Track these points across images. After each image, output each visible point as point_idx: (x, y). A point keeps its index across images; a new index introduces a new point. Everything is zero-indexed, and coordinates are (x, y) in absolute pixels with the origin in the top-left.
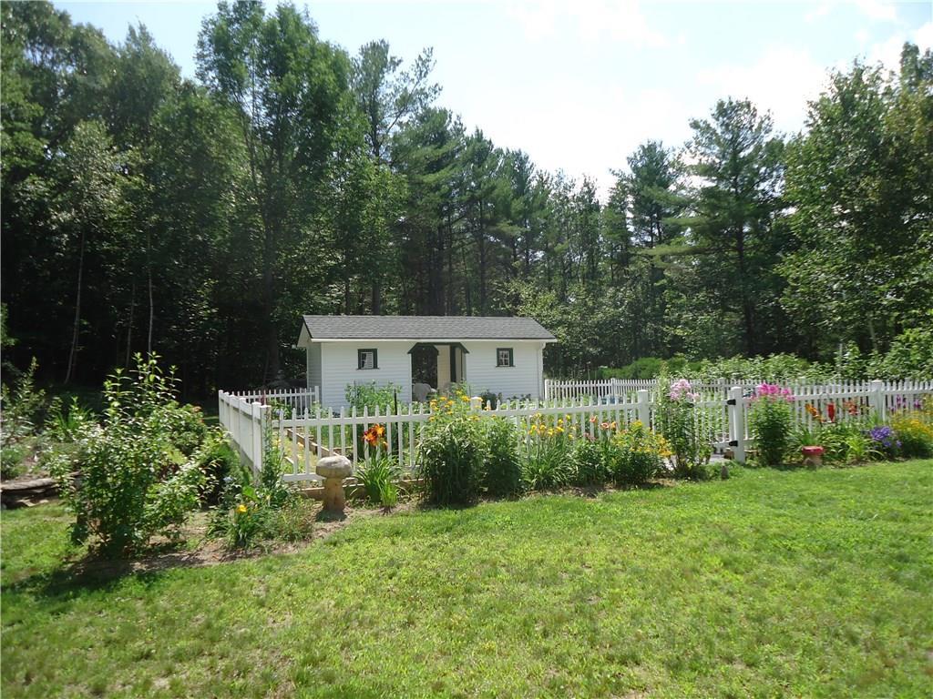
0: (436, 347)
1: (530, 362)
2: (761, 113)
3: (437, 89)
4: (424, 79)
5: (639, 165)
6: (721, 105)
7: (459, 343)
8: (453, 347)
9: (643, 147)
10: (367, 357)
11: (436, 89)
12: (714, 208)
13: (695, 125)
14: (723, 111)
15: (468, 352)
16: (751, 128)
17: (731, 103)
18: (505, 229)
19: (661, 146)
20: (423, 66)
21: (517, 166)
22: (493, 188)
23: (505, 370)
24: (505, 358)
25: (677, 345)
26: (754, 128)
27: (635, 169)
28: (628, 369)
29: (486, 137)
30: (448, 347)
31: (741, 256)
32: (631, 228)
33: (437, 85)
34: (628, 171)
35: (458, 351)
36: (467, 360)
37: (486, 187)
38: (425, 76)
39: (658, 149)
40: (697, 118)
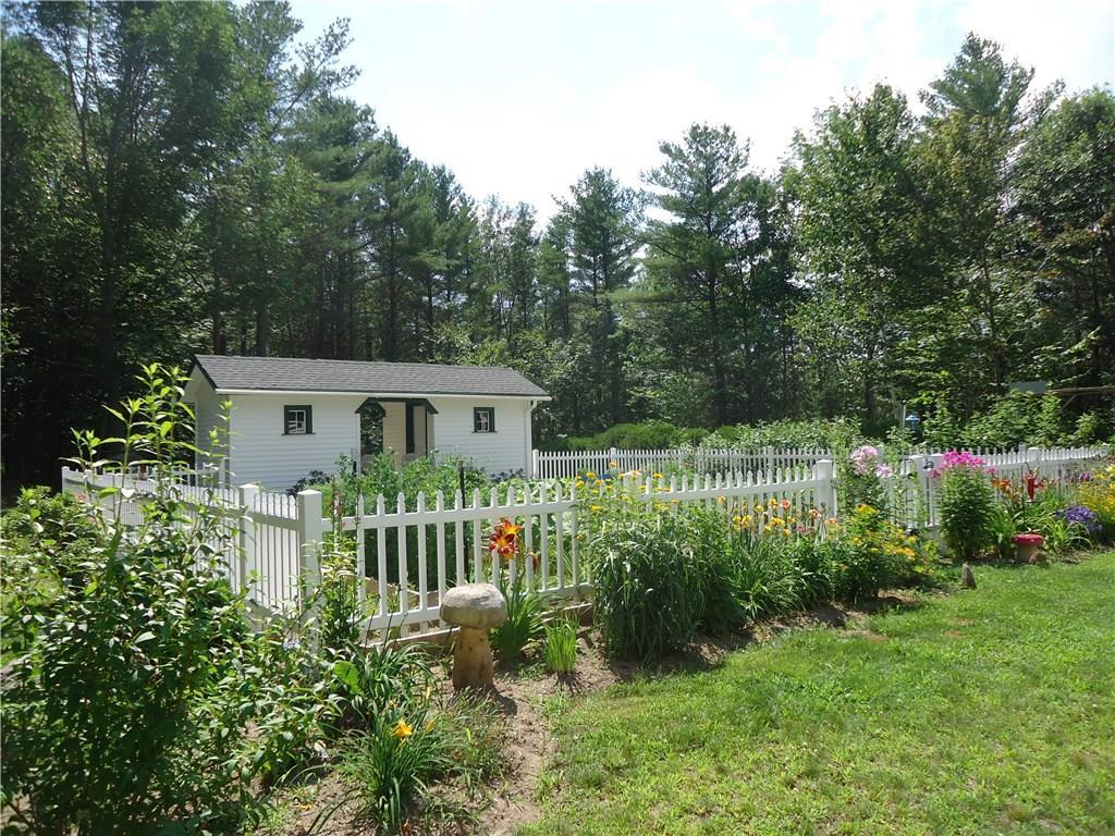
0: (382, 404)
1: (515, 426)
2: (740, 143)
3: (354, 71)
4: (335, 57)
5: (584, 195)
6: (695, 129)
7: (425, 400)
8: (411, 404)
9: (589, 174)
10: (298, 418)
11: (352, 73)
12: (685, 247)
13: (666, 149)
14: (699, 136)
15: (437, 412)
16: (727, 159)
17: (706, 129)
18: (427, 260)
19: (609, 174)
20: (334, 42)
21: (440, 185)
22: (414, 207)
23: (484, 437)
24: (484, 420)
25: (642, 411)
26: (730, 160)
27: (580, 199)
28: (602, 437)
29: (402, 143)
30: (404, 404)
31: (713, 306)
32: (572, 268)
33: (352, 67)
34: (572, 201)
35: (419, 412)
36: (436, 424)
37: (404, 205)
38: (336, 53)
39: (606, 179)
40: (669, 141)
